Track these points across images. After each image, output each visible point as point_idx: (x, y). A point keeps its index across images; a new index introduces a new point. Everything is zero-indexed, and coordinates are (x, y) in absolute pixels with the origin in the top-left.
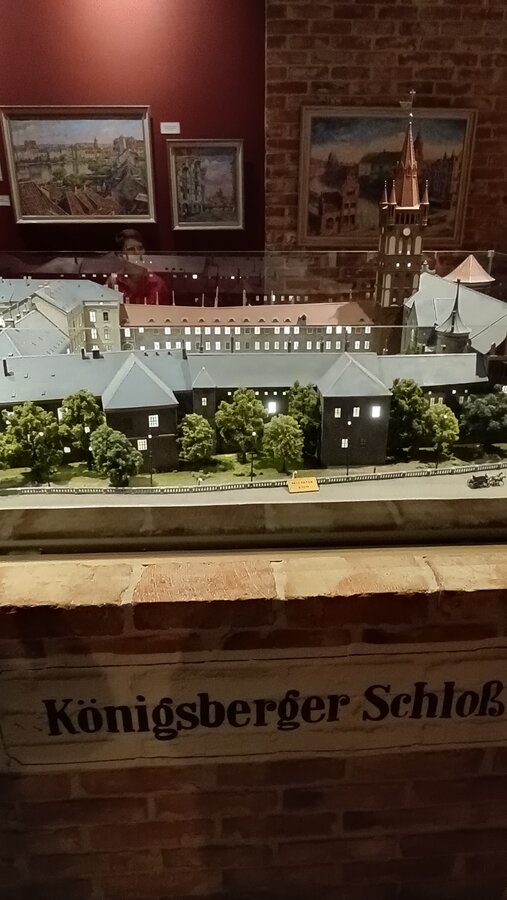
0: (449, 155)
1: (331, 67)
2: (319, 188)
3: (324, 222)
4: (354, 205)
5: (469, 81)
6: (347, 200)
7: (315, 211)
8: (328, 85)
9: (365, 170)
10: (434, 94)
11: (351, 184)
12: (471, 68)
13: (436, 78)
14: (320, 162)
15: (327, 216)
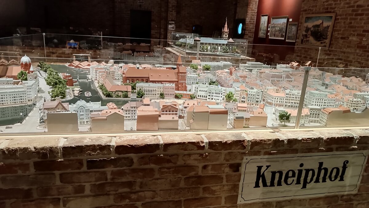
0: (328, 25)
1: (311, 5)
2: (304, 33)
3: (304, 41)
4: (309, 37)
5: (336, 6)
6: (308, 36)
7: (303, 38)
8: (310, 10)
9: (312, 29)
10: (329, 10)
11: (309, 32)
12: (337, 3)
13: (329, 6)
14: (305, 27)
15: (304, 40)
